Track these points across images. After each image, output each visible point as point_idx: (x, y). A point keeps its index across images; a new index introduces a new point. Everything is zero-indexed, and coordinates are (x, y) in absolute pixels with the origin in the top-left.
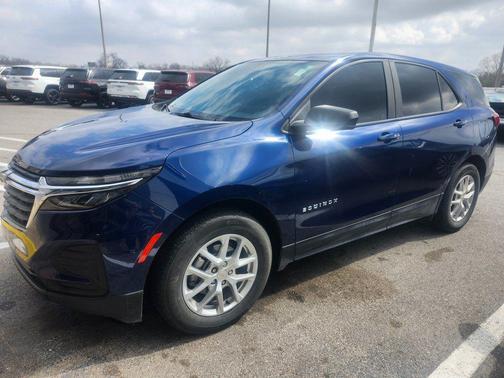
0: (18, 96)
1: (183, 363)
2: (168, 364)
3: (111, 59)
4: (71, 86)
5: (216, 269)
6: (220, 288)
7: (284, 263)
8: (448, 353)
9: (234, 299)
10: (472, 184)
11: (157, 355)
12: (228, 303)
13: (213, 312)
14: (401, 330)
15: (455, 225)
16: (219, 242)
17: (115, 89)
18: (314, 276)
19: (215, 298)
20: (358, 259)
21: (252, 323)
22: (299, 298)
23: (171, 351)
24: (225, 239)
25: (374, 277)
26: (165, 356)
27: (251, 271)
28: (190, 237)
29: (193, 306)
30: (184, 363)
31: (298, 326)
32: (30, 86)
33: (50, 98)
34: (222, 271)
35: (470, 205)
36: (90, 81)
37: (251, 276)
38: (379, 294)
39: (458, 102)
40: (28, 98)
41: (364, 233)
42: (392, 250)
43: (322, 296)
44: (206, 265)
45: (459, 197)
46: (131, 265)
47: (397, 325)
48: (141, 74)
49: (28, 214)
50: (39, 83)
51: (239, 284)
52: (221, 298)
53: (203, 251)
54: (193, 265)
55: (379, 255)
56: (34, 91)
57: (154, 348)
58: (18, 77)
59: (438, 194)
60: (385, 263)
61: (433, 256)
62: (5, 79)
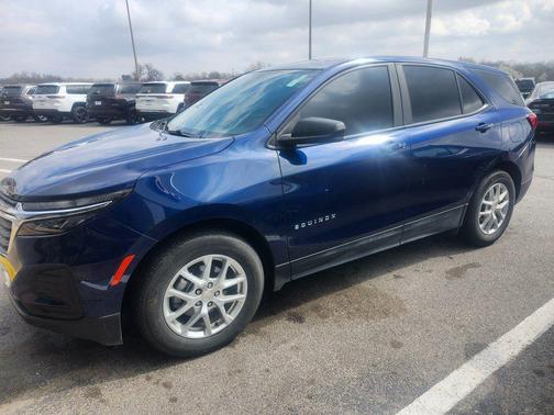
0: (45, 115)
1: (165, 385)
2: (150, 386)
3: (145, 71)
4: (98, 103)
5: (200, 291)
6: (205, 310)
7: (279, 283)
8: (447, 373)
9: (223, 321)
10: (505, 193)
11: (141, 378)
12: (217, 325)
13: (199, 335)
14: (401, 350)
15: (486, 238)
16: (202, 263)
17: (144, 104)
18: (320, 296)
19: (201, 320)
20: (371, 277)
21: (246, 346)
22: (299, 319)
23: (155, 374)
24: (208, 259)
25: (384, 296)
26: (148, 379)
27: (241, 292)
28: (167, 259)
29: (178, 328)
30: (167, 386)
31: (292, 348)
32: (56, 104)
33: (77, 117)
34: (208, 292)
35: (504, 216)
36: (118, 97)
37: (241, 297)
38: (386, 313)
39: (483, 103)
40: (55, 118)
41: (373, 248)
42: (411, 268)
43: (324, 317)
44: (189, 287)
45: (490, 207)
46: (105, 288)
47: (396, 345)
48: (170, 86)
49: (8, 239)
50: (66, 101)
51: (227, 306)
52: (207, 320)
53: (184, 272)
54: (175, 286)
55: (396, 272)
56: (60, 110)
57: (139, 371)
58: (44, 96)
59: (461, 206)
60: (401, 280)
61: (456, 273)
62: (31, 98)
